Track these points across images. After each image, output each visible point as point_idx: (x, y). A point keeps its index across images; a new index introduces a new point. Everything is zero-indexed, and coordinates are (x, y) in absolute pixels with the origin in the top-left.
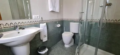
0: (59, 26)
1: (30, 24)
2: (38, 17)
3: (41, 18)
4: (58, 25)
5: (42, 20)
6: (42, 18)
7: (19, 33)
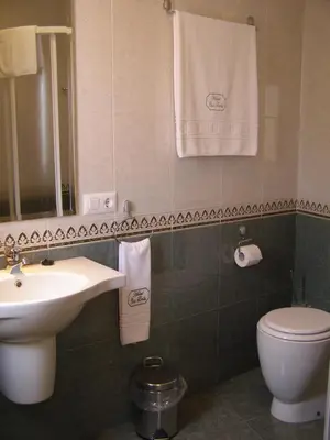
0: (248, 255)
1: (66, 240)
2: (111, 204)
3: (123, 205)
4: (244, 249)
5: (130, 221)
6: (130, 207)
7: (19, 284)
